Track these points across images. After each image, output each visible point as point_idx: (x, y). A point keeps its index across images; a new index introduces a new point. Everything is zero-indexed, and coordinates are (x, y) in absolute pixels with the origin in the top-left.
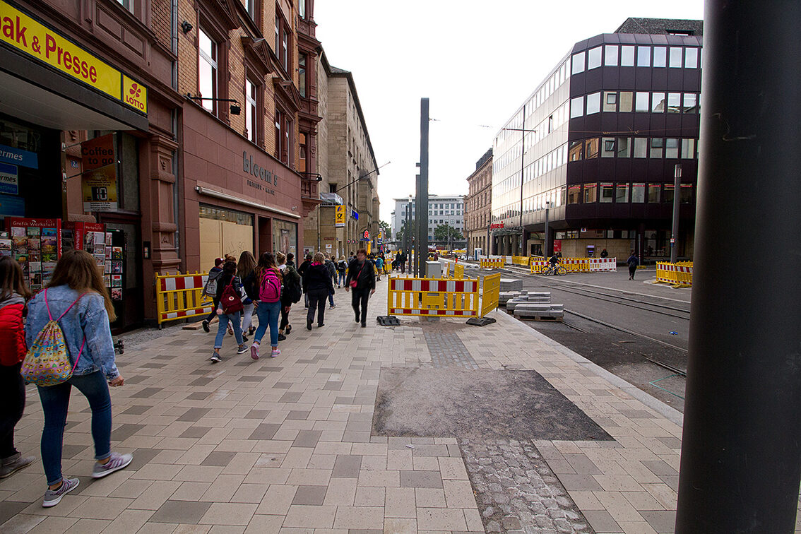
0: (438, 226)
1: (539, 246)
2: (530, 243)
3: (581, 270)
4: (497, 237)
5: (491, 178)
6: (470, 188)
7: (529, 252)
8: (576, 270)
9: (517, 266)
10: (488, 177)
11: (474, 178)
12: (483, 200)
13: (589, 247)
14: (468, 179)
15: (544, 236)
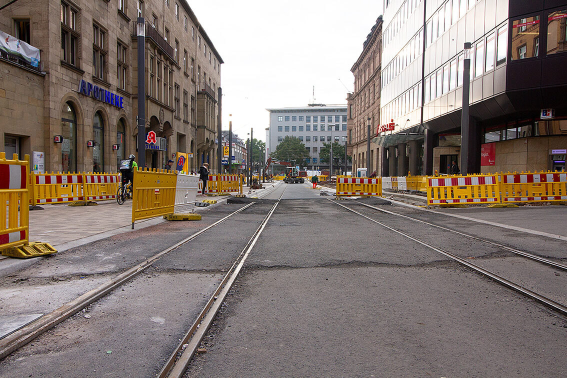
0: (325, 145)
1: (455, 158)
2: (438, 152)
3: (551, 198)
4: (388, 149)
5: (380, 60)
6: (355, 83)
7: (436, 168)
8: (538, 199)
9: (414, 193)
10: (377, 58)
11: (361, 66)
12: (371, 95)
13: (555, 152)
14: (353, 70)
15: (461, 140)
